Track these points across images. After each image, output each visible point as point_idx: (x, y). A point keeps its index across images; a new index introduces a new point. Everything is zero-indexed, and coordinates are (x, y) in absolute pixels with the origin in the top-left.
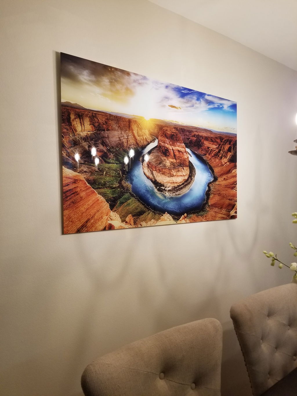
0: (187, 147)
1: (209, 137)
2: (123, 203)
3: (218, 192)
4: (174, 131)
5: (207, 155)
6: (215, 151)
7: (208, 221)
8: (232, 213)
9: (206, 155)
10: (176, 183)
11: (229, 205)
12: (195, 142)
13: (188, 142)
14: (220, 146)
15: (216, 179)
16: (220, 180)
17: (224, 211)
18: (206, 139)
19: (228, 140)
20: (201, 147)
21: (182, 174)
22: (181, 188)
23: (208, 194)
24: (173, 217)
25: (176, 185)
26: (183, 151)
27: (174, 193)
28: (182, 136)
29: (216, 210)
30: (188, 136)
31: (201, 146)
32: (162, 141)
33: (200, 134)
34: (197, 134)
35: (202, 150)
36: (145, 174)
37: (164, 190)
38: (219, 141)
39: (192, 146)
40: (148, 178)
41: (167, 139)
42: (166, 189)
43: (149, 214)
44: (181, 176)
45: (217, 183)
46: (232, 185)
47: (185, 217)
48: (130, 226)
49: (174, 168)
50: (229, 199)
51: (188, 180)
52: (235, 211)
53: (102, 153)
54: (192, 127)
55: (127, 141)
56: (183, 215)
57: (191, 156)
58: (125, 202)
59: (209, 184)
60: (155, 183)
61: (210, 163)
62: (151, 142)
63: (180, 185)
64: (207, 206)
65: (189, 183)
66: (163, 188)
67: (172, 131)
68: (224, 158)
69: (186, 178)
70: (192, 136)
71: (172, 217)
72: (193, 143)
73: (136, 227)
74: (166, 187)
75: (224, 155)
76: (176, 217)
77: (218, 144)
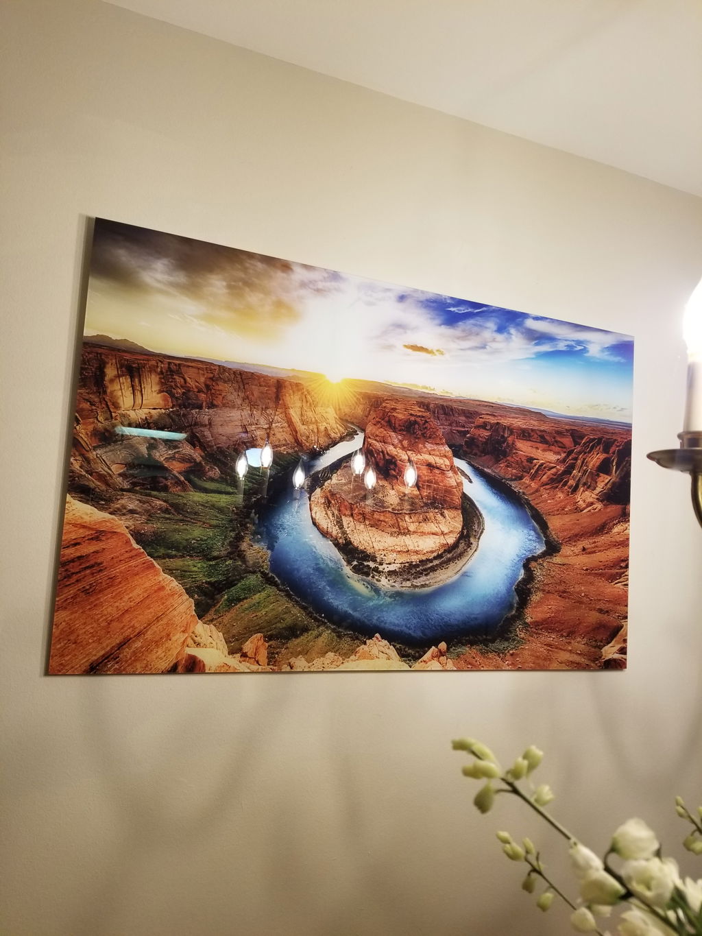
0: (457, 454)
1: (532, 430)
2: (240, 600)
3: (561, 588)
4: (417, 410)
5: (526, 480)
6: (554, 470)
7: (519, 669)
8: (610, 652)
9: (521, 478)
10: (417, 552)
11: (600, 626)
12: (486, 443)
13: (461, 441)
14: (573, 455)
15: (552, 548)
16: (569, 553)
17: (579, 644)
18: (524, 436)
19: (600, 439)
20: (505, 456)
21: (437, 530)
22: (433, 569)
23: (523, 590)
24: (399, 652)
25: (415, 559)
26: (443, 467)
27: (409, 580)
28: (442, 425)
29: (552, 638)
30: (464, 427)
31: (505, 454)
32: (377, 438)
33: (505, 422)
34: (493, 420)
35: (507, 466)
36: (314, 524)
37: (376, 570)
38: (567, 441)
39: (475, 454)
40: (325, 534)
41: (393, 434)
42: (381, 568)
43: (320, 635)
44: (432, 534)
45: (557, 559)
46: (611, 567)
47: (441, 654)
48: (255, 667)
49: (413, 511)
50: (600, 611)
51: (456, 545)
52: (618, 647)
53: (188, 465)
54: (478, 403)
55: (268, 434)
56: (433, 647)
57: (471, 482)
58: (246, 598)
59: (527, 563)
60: (347, 549)
61: (536, 502)
62: (342, 439)
63: (430, 561)
64: (519, 625)
65: (460, 556)
66: (372, 565)
67: (413, 412)
68: (584, 491)
69: (451, 540)
70: (478, 427)
71: (397, 649)
72: (478, 446)
73: (273, 672)
74: (381, 564)
75: (584, 480)
76: (410, 651)
77: (565, 450)
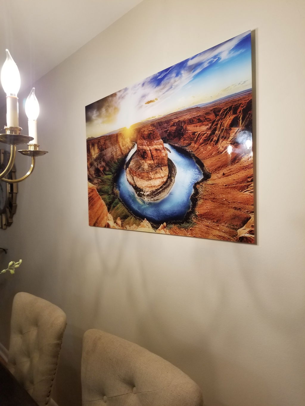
0: (165, 142)
1: (194, 118)
2: (115, 207)
3: (212, 197)
4: (151, 128)
5: (193, 145)
6: (206, 135)
8: (243, 232)
9: (190, 144)
10: (154, 186)
11: (234, 217)
12: (175, 133)
13: (165, 135)
14: (215, 123)
15: (207, 177)
16: (216, 177)
17: (224, 227)
18: (191, 122)
19: (230, 108)
20: (183, 136)
21: (160, 176)
22: (160, 193)
23: (194, 199)
25: (154, 189)
26: (160, 149)
27: (153, 198)
28: (159, 131)
29: (208, 223)
30: (166, 128)
31: (183, 135)
32: (140, 144)
33: (181, 119)
34: (177, 120)
35: (184, 140)
36: (128, 180)
37: (143, 195)
38: (212, 116)
39: (171, 139)
40: (130, 183)
41: (144, 141)
42: (145, 194)
43: (131, 218)
44: (159, 178)
45: (209, 182)
46: (241, 183)
47: (164, 227)
48: (119, 228)
49: (152, 170)
50: (235, 208)
51: (167, 182)
52: (248, 230)
54: (171, 115)
55: (116, 153)
56: (162, 224)
57: (170, 152)
59: (196, 186)
60: (136, 188)
61: (198, 154)
62: (132, 148)
63: (158, 189)
64: (193, 216)
65: (169, 186)
66: (142, 193)
67: (149, 130)
68: (222, 141)
69: (165, 180)
70: (171, 126)
71: (151, 224)
72: (172, 135)
73: (123, 229)
74: (145, 193)
75: (222, 135)
76: (155, 225)
77: (210, 122)
